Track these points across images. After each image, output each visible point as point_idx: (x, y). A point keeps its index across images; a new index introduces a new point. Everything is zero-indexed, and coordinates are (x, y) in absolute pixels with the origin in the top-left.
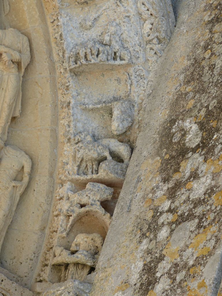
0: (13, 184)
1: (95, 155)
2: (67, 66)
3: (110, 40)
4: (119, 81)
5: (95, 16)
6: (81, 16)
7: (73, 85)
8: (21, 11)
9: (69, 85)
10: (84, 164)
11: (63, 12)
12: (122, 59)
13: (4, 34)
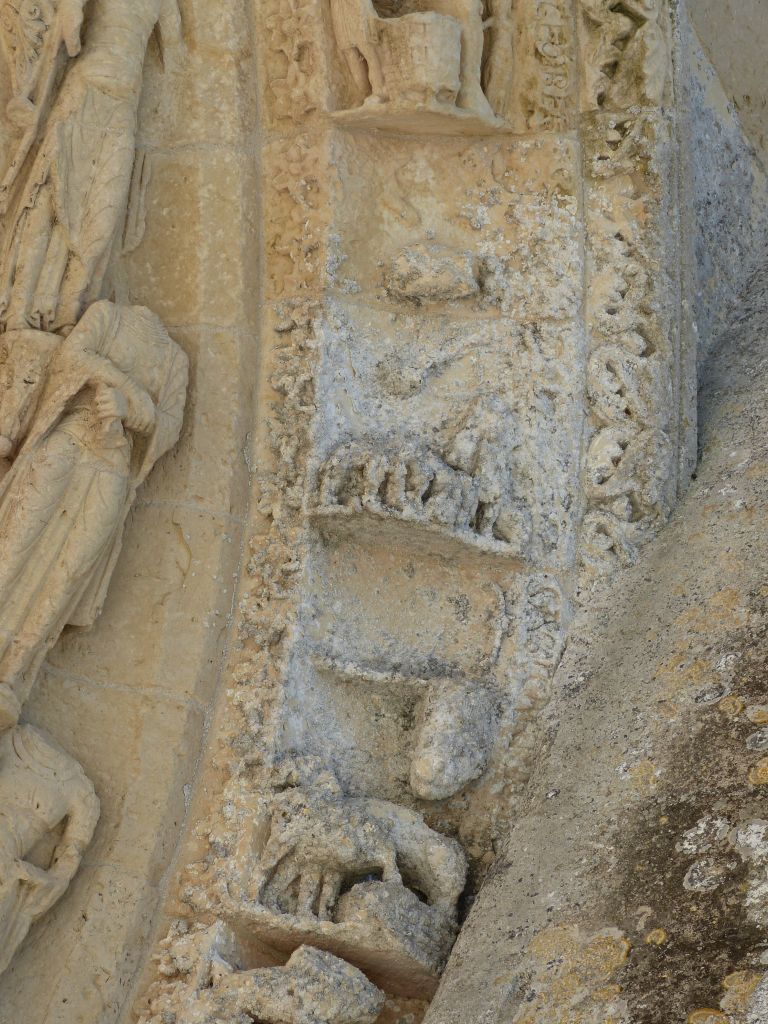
0: (23, 872)
1: (346, 853)
2: (305, 499)
3: (476, 457)
4: (462, 606)
5: (439, 356)
6: (388, 341)
7: (306, 573)
8: (181, 258)
9: (295, 571)
10: (288, 873)
11: (334, 308)
12: (499, 536)
13: (118, 320)
